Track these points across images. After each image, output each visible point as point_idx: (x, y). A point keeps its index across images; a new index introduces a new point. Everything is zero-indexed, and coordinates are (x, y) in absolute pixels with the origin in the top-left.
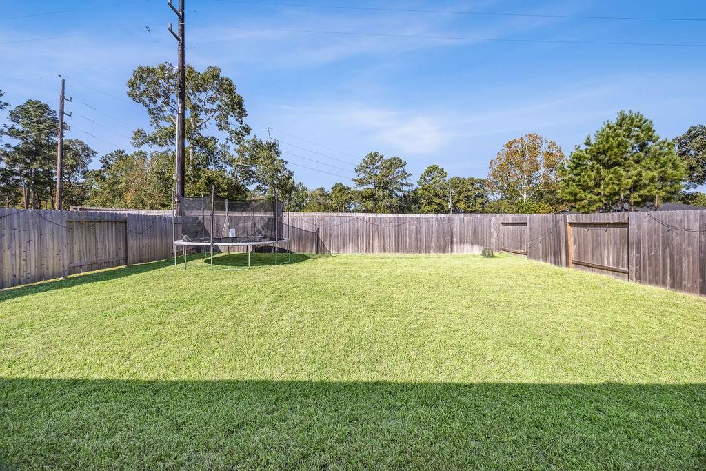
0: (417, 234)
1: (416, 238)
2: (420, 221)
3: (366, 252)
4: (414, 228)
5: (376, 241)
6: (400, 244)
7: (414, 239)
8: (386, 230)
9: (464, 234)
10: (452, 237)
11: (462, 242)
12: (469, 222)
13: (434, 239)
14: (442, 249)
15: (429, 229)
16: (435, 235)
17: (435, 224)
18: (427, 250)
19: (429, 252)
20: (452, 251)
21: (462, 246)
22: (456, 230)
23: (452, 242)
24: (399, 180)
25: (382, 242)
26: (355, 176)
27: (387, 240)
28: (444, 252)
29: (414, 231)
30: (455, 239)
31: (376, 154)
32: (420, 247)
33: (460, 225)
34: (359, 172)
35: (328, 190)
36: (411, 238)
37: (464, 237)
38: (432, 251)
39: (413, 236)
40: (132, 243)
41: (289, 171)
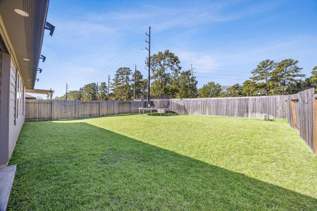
0: (227, 107)
1: (227, 110)
2: (228, 101)
3: (203, 114)
4: (225, 104)
5: (207, 110)
6: (218, 111)
7: (225, 109)
8: (212, 105)
9: (255, 107)
10: (248, 109)
11: (254, 111)
12: (259, 100)
13: (236, 110)
14: (241, 115)
15: (233, 104)
16: (237, 107)
17: (237, 102)
18: (233, 115)
19: (234, 116)
20: (247, 116)
21: (254, 114)
22: (250, 106)
23: (247, 112)
24: (291, 74)
25: (210, 111)
26: (252, 76)
27: (212, 110)
28: (243, 116)
29: (225, 105)
30: (249, 110)
31: (267, 61)
32: (229, 113)
33: (253, 102)
34: (254, 74)
35: (241, 84)
36: (223, 109)
37: (255, 109)
38: (235, 116)
39: (225, 108)
40: (132, 108)
41: (196, 81)
